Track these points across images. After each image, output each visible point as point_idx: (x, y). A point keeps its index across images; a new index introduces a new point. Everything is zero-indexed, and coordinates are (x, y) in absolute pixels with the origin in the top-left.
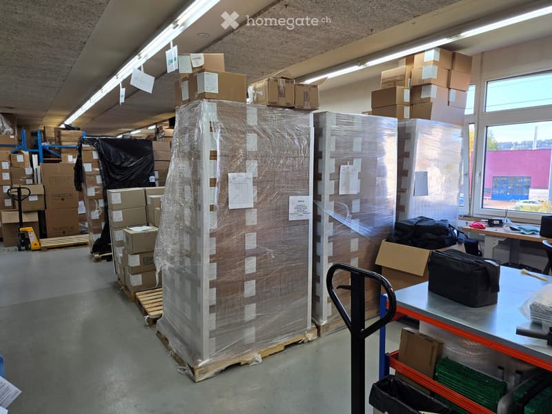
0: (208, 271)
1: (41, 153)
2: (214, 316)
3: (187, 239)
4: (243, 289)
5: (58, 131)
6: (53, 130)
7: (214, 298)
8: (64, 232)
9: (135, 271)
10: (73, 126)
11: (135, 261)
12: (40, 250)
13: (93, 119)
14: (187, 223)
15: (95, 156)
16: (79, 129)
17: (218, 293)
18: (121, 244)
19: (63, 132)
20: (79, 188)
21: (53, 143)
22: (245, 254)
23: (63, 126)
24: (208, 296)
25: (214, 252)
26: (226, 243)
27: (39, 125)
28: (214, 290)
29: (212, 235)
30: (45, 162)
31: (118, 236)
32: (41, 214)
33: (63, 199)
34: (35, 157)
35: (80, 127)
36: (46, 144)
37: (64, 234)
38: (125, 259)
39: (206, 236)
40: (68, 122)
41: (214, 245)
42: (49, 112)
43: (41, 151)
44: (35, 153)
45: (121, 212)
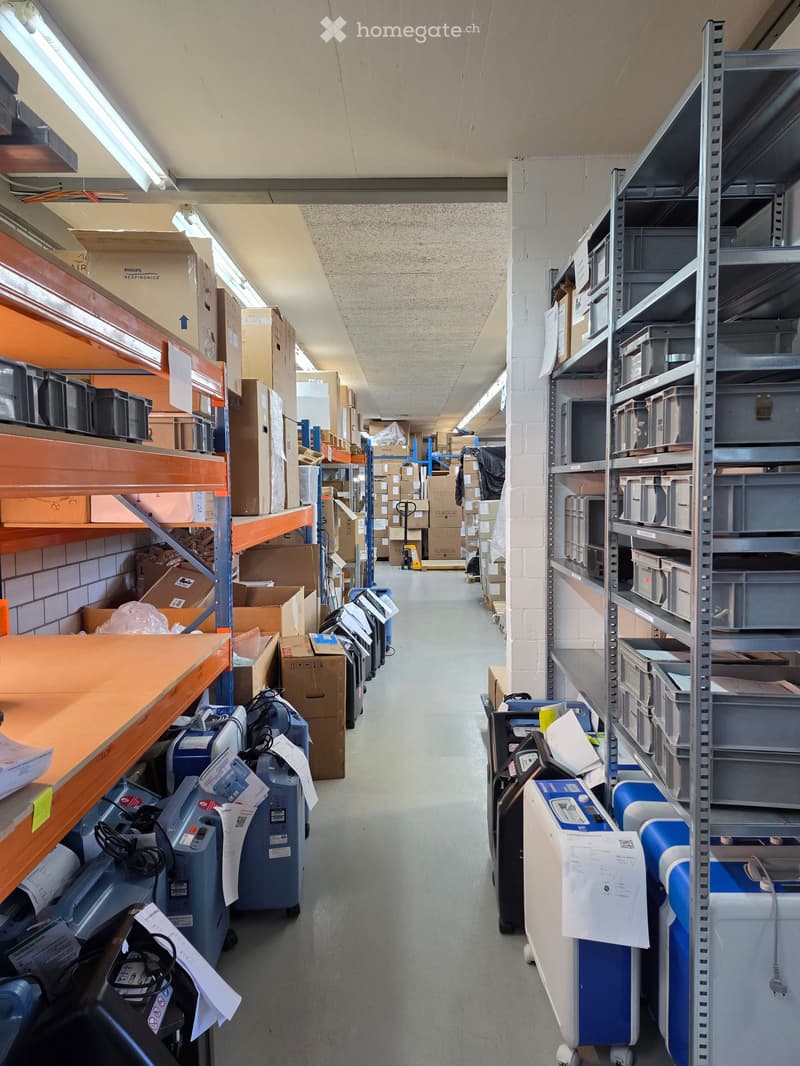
1: (430, 466)
5: (450, 437)
6: (445, 436)
8: (445, 555)
10: (466, 430)
12: (420, 570)
13: (490, 419)
15: (475, 467)
16: (473, 434)
18: (485, 555)
19: (454, 439)
20: (459, 502)
21: (445, 452)
23: (456, 431)
27: (432, 430)
30: (434, 474)
31: (484, 546)
32: (425, 533)
33: (446, 517)
34: (424, 470)
35: (475, 431)
36: (436, 454)
37: (445, 557)
38: (487, 569)
40: (461, 426)
42: (442, 416)
43: (430, 463)
44: (423, 466)
45: (488, 523)
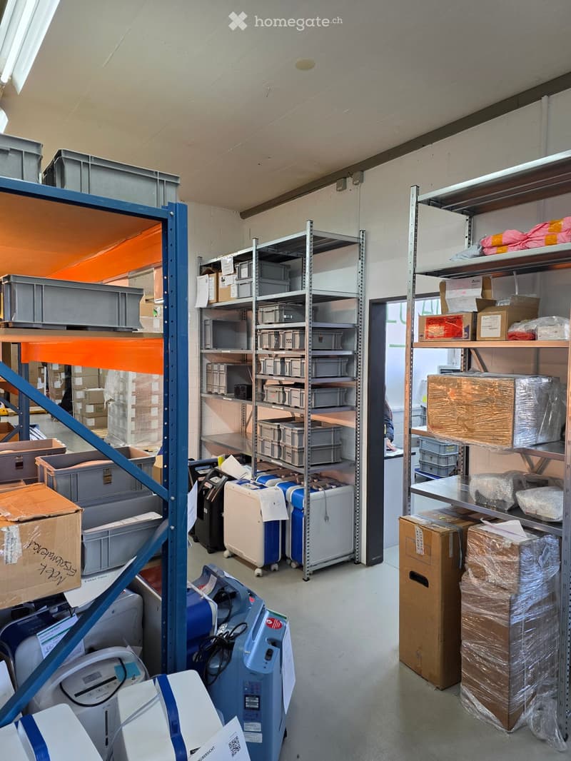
0: (131, 400)
2: (133, 435)
3: (121, 384)
4: (150, 412)
7: (134, 414)
9: (91, 416)
11: (90, 409)
12: (7, 416)
14: (122, 377)
17: (136, 412)
18: (80, 401)
22: (151, 393)
24: (131, 413)
25: (134, 391)
26: (141, 386)
28: (134, 410)
29: (133, 381)
31: (78, 395)
38: (83, 409)
39: (130, 382)
41: (134, 387)
45: (81, 378)
